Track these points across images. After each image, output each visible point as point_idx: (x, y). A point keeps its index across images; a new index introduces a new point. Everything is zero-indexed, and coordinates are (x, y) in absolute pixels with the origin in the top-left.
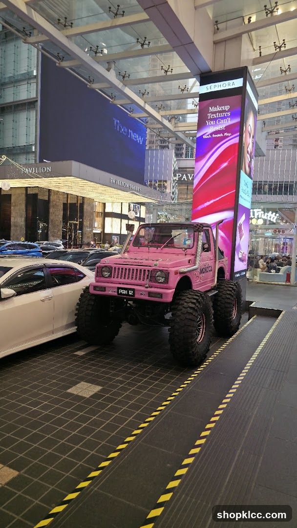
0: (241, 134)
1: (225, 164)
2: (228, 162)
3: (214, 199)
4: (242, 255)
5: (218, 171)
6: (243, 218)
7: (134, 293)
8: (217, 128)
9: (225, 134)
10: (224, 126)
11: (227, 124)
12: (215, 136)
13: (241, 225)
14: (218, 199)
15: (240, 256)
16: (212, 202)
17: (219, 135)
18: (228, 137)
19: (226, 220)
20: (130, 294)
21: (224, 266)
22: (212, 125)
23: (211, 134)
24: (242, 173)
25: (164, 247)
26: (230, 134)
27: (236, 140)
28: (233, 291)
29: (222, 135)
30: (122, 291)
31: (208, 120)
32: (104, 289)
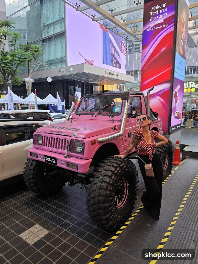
0: (176, 23)
1: (164, 49)
2: (166, 47)
3: (156, 75)
4: (177, 114)
5: (159, 54)
6: (178, 87)
7: (56, 162)
8: (158, 22)
9: (164, 26)
10: (163, 20)
11: (165, 18)
12: (156, 28)
13: (176, 93)
14: (159, 75)
15: (176, 115)
16: (154, 77)
17: (159, 27)
18: (166, 27)
19: (165, 90)
20: (53, 162)
21: (157, 126)
22: (154, 20)
23: (153, 27)
24: (177, 54)
25: (98, 115)
26: (167, 25)
27: (172, 29)
28: (163, 149)
29: (161, 27)
30: (48, 159)
31: (150, 17)
32: (37, 155)
